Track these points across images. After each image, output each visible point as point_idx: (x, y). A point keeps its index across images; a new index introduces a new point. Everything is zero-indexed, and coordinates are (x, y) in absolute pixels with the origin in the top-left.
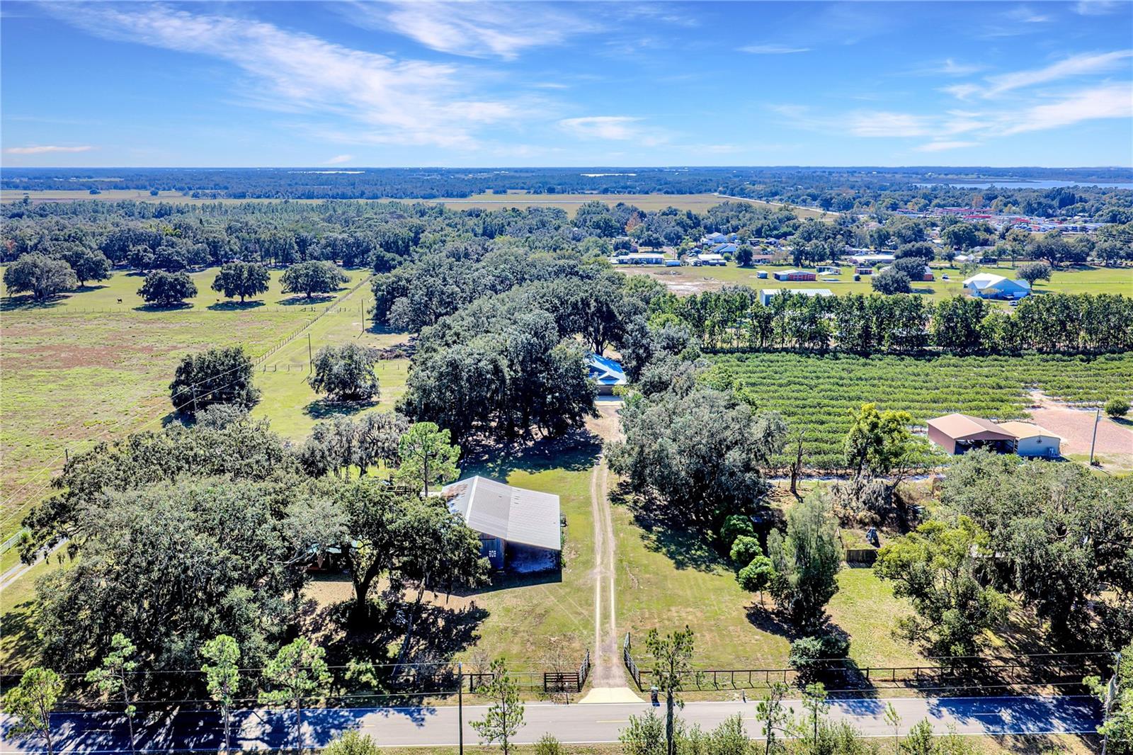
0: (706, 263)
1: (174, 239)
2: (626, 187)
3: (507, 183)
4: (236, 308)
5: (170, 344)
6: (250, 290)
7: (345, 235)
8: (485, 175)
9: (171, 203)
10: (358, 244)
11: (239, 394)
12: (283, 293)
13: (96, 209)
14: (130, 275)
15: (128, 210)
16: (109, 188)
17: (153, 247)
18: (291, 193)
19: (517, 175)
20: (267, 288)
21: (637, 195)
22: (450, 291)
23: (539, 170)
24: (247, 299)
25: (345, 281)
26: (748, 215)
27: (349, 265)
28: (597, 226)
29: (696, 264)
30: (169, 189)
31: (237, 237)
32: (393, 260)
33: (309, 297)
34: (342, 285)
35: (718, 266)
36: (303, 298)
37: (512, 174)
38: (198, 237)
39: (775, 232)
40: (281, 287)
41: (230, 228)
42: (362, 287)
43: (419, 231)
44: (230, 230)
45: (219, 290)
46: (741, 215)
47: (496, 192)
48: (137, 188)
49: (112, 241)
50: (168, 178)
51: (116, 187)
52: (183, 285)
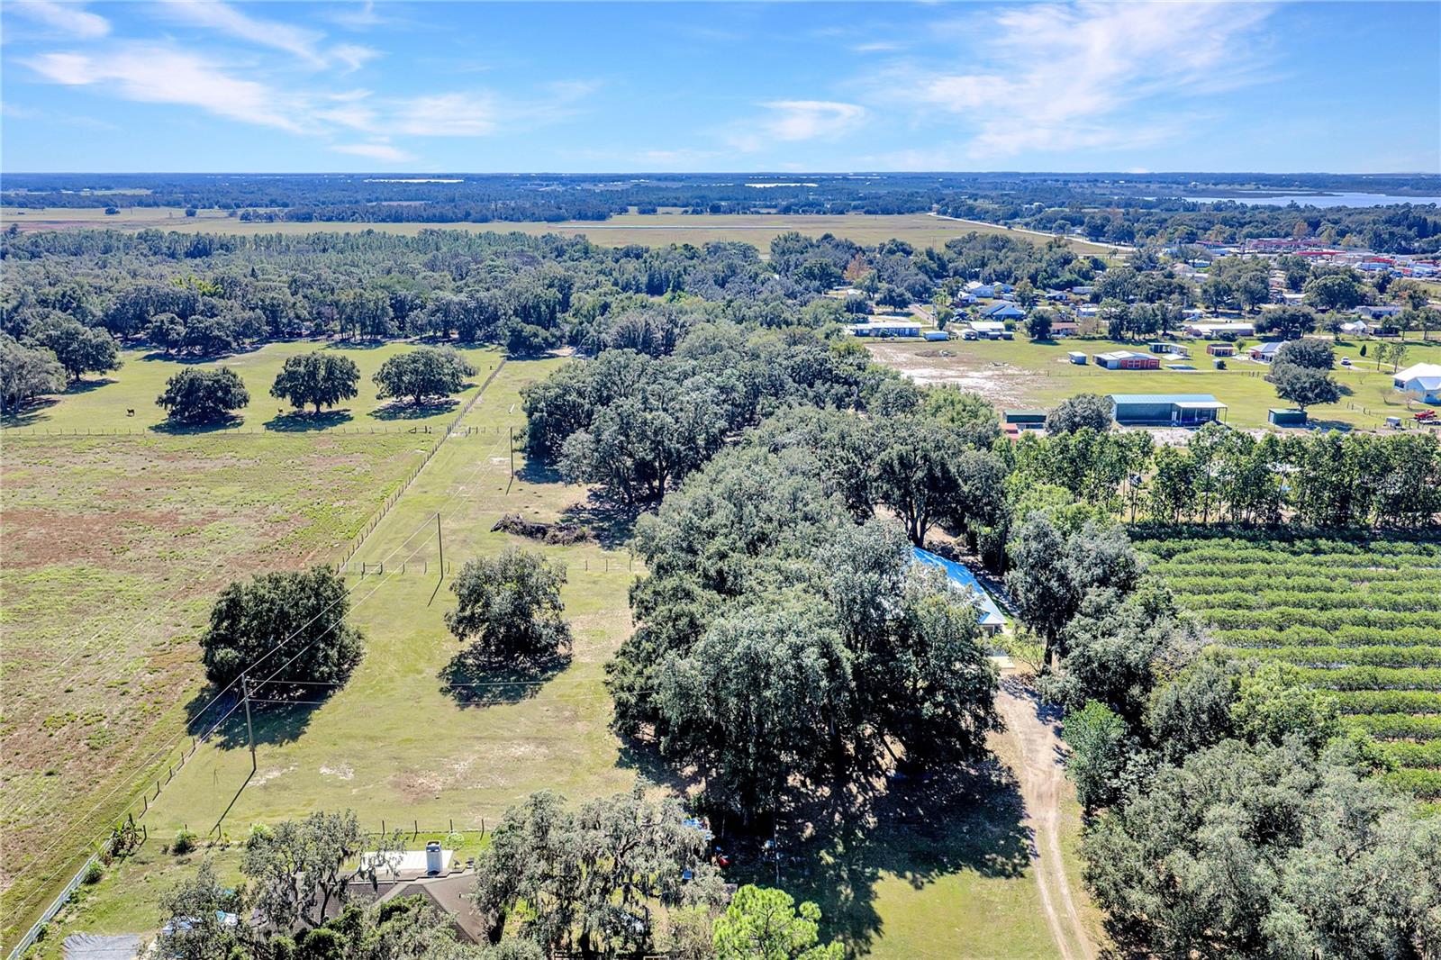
0: (983, 334)
1: (214, 301)
2: (811, 205)
3: (653, 198)
4: (310, 426)
5: (206, 509)
6: (329, 395)
7: (463, 297)
8: (619, 186)
9: (212, 233)
10: (481, 308)
11: (326, 657)
12: (379, 398)
13: (108, 246)
14: (149, 358)
15: (152, 245)
16: (131, 205)
17: (183, 316)
18: (373, 214)
19: (663, 184)
20: (354, 392)
21: (829, 216)
22: (657, 423)
23: (689, 177)
24: (324, 408)
25: (470, 375)
26: (1012, 256)
27: (468, 339)
28: (810, 275)
29: (968, 338)
30: (211, 207)
31: (305, 297)
32: (536, 335)
33: (418, 402)
34: (465, 380)
35: (1002, 341)
36: (410, 406)
37: (654, 183)
38: (249, 296)
39: (1055, 281)
40: (377, 389)
41: (295, 281)
42: (495, 382)
43: (566, 287)
44: (295, 286)
45: (283, 396)
46: (1001, 255)
47: (642, 212)
48: (168, 204)
49: (124, 305)
50: (209, 191)
51: (141, 204)
52: (227, 390)
